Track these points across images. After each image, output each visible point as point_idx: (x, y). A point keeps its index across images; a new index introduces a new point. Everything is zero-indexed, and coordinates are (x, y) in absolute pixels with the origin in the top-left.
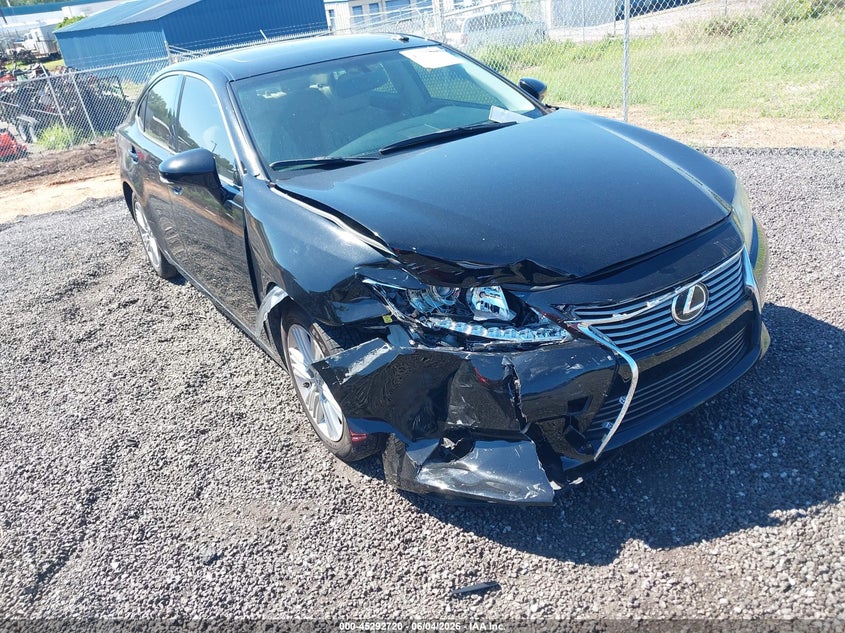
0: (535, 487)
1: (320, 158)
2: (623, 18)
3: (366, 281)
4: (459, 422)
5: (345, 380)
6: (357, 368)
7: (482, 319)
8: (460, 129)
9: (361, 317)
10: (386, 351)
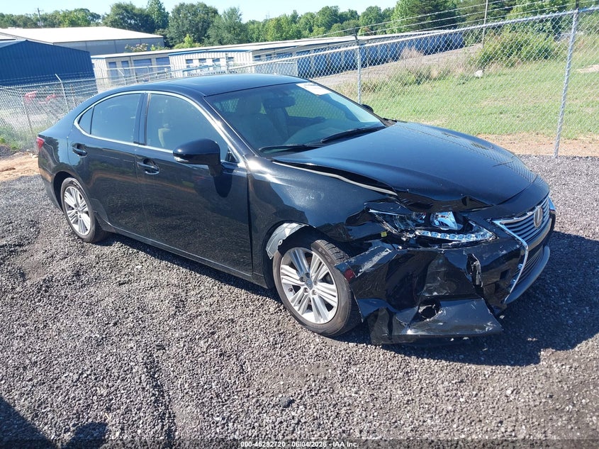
0: (489, 324)
1: (291, 145)
2: (357, 69)
3: (371, 211)
4: (435, 293)
5: (359, 274)
6: (368, 266)
7: (445, 229)
8: (358, 129)
9: (365, 235)
10: (387, 253)
